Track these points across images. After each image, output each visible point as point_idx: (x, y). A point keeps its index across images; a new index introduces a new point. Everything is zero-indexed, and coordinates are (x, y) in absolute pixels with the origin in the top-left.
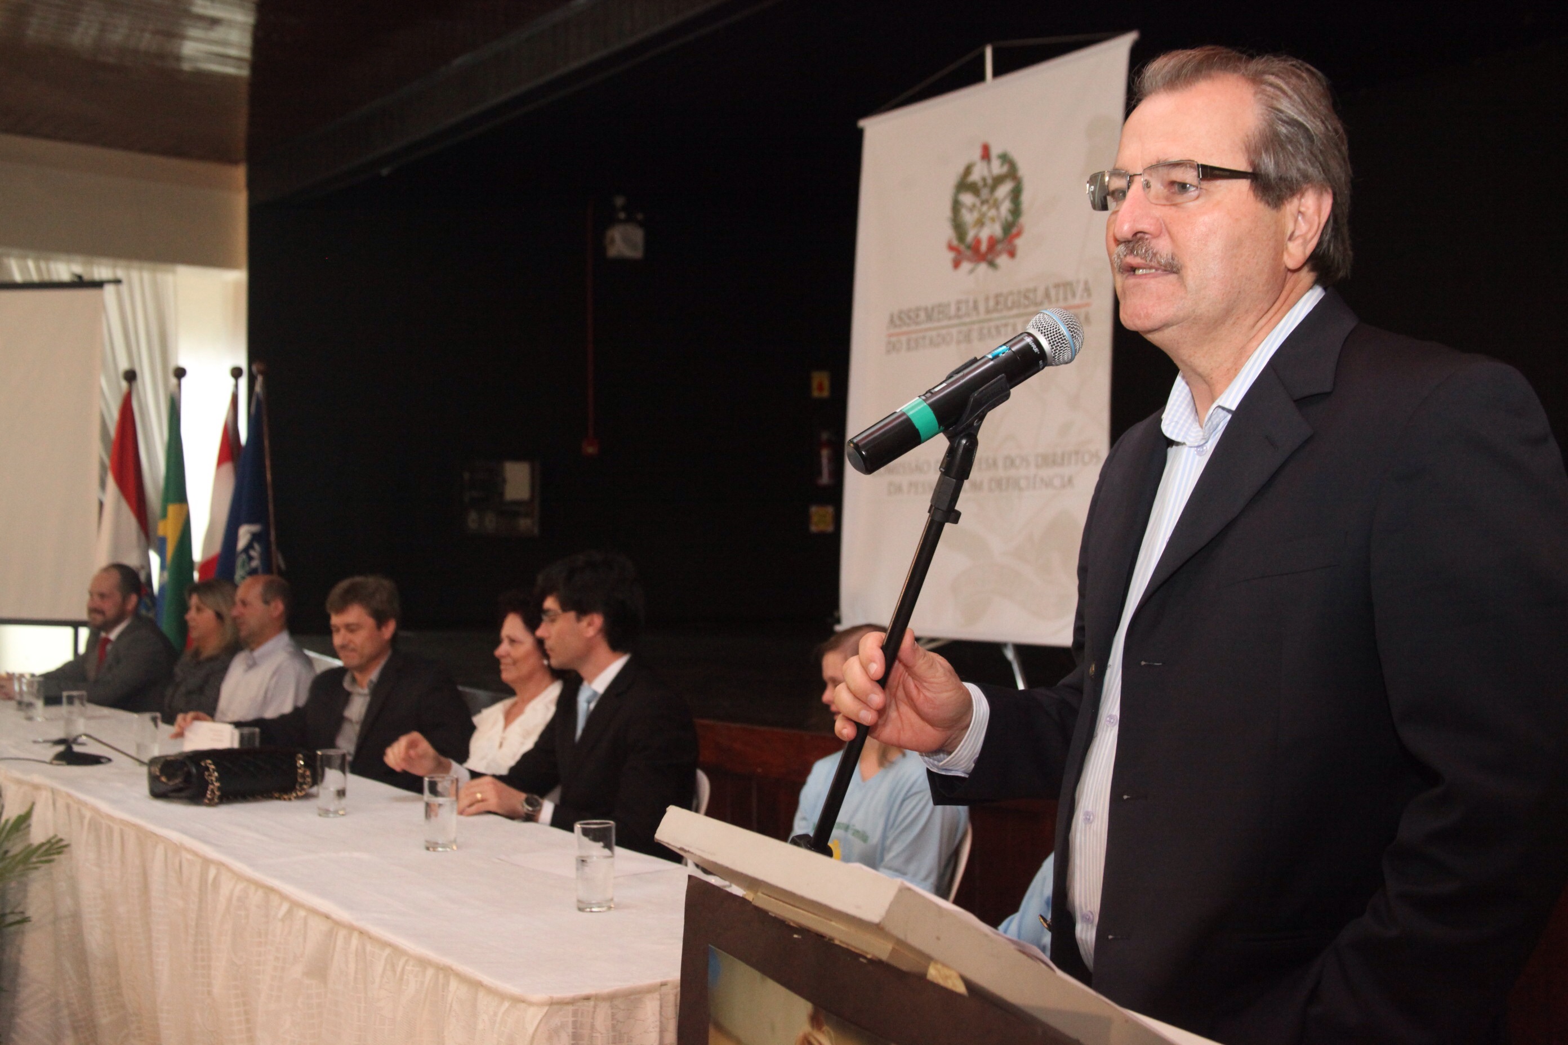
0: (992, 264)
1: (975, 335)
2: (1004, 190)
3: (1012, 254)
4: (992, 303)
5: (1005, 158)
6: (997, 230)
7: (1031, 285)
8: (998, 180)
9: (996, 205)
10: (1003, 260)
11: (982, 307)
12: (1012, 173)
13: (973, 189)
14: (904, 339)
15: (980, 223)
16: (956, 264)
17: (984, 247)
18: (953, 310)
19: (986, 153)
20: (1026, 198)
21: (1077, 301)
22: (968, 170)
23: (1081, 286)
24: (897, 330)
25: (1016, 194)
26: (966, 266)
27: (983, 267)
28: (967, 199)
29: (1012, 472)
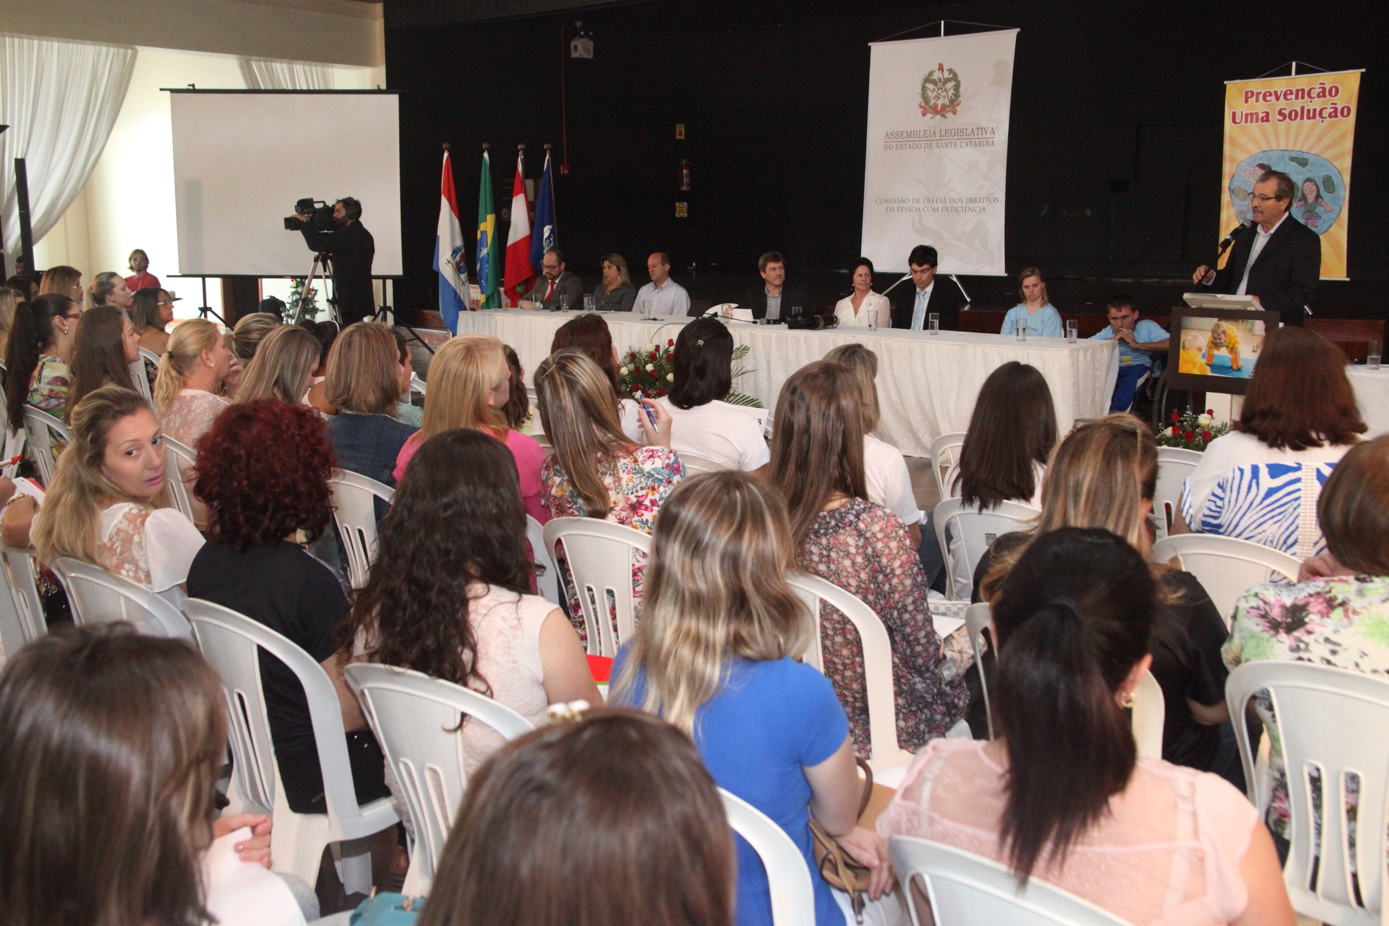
0: (943, 116)
1: (934, 146)
2: (950, 85)
3: (955, 113)
4: (943, 133)
5: (951, 71)
6: (947, 102)
7: (965, 127)
8: (947, 80)
9: (946, 91)
10: (949, 115)
11: (938, 134)
12: (955, 77)
13: (934, 82)
14: (894, 144)
15: (937, 97)
16: (924, 114)
17: (939, 109)
18: (922, 134)
19: (941, 67)
20: (962, 90)
21: (988, 136)
22: (931, 73)
23: (990, 129)
24: (890, 140)
25: (957, 87)
26: (929, 116)
27: (939, 117)
28: (930, 86)
29: (954, 205)
